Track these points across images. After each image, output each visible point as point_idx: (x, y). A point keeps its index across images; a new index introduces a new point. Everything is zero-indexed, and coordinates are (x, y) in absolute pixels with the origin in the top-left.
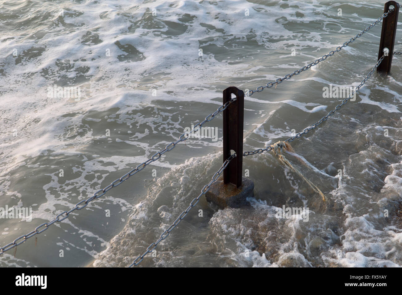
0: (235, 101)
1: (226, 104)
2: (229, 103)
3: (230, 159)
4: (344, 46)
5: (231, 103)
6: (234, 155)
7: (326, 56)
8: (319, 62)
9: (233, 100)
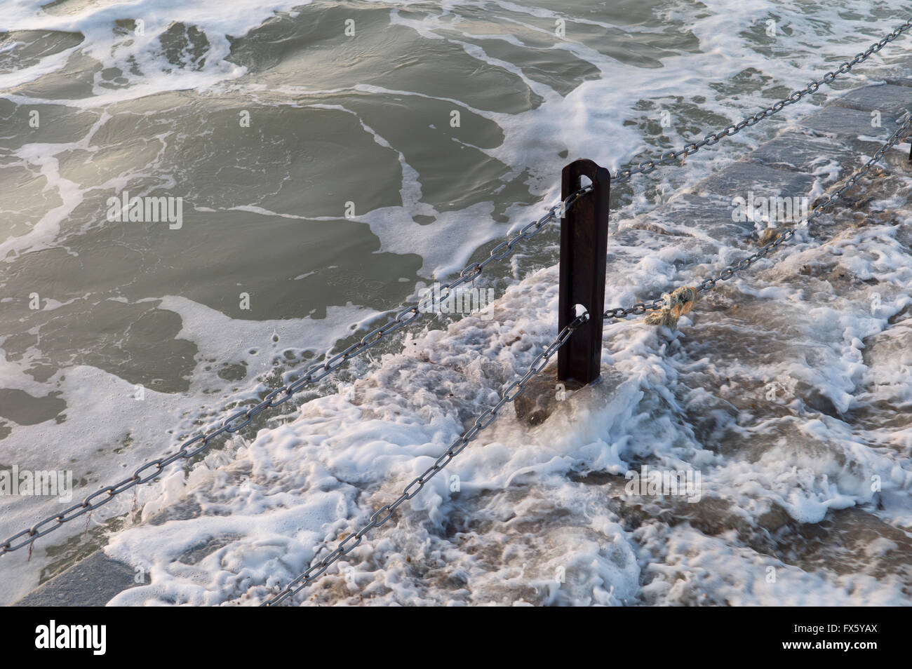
0: (589, 193)
1: (567, 199)
2: (575, 196)
3: (574, 325)
4: (841, 71)
5: (580, 198)
6: (585, 317)
7: (799, 93)
8: (782, 107)
9: (584, 191)
